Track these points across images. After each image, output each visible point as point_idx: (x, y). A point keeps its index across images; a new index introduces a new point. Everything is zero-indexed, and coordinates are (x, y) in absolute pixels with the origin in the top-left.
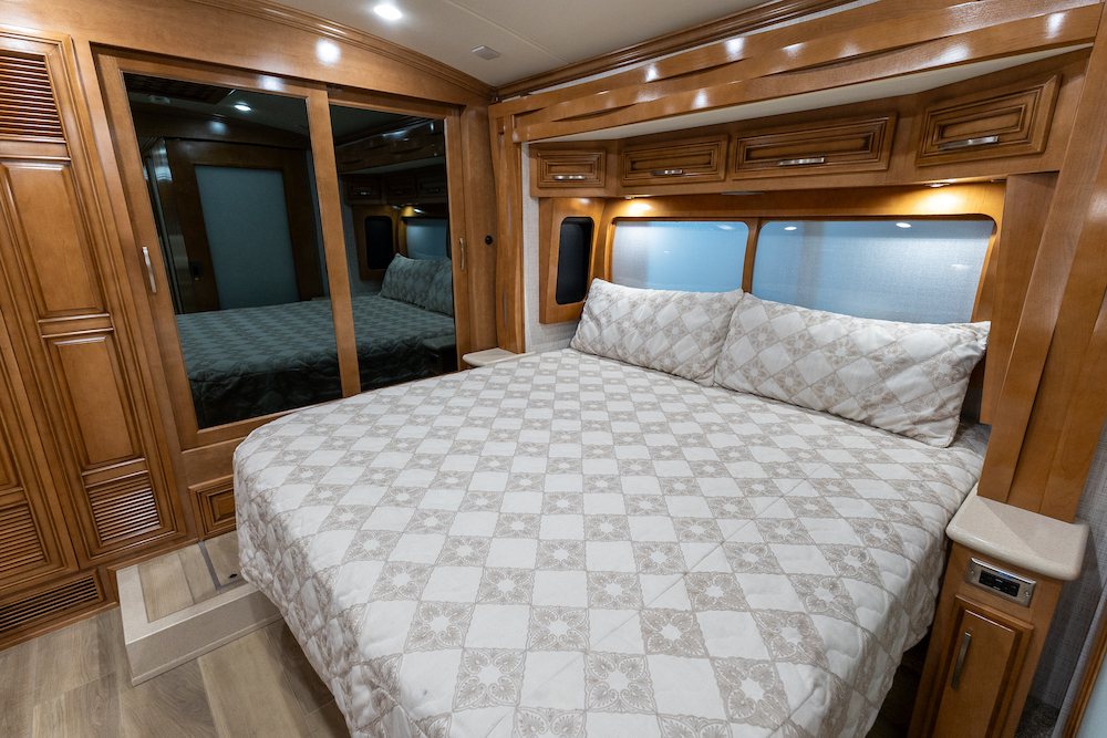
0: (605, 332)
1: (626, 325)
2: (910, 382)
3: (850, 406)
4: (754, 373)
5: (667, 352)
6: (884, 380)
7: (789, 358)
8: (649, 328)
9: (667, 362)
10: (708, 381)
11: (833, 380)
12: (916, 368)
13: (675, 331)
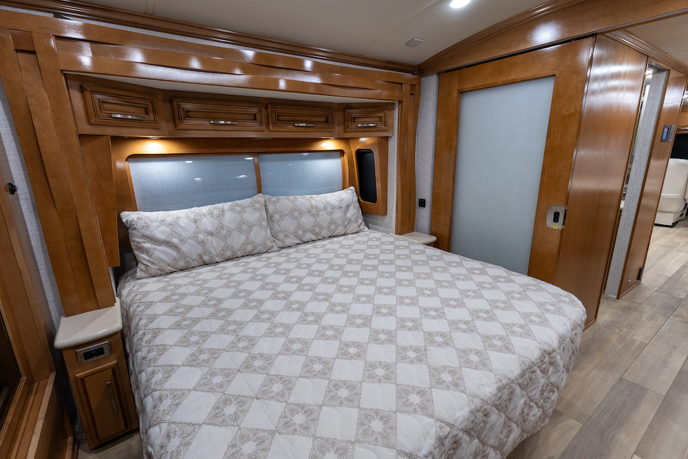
0: (184, 248)
1: (201, 236)
2: (353, 212)
3: (340, 230)
4: (300, 232)
5: (247, 243)
6: (345, 215)
7: (312, 219)
8: (224, 232)
9: (249, 248)
10: (275, 248)
11: (332, 222)
12: (351, 207)
13: (245, 227)
